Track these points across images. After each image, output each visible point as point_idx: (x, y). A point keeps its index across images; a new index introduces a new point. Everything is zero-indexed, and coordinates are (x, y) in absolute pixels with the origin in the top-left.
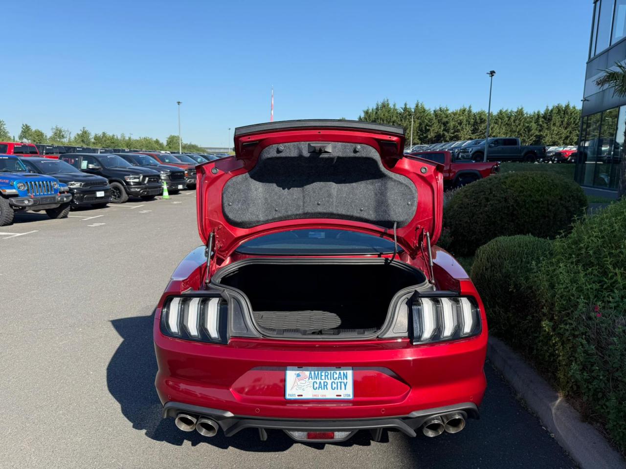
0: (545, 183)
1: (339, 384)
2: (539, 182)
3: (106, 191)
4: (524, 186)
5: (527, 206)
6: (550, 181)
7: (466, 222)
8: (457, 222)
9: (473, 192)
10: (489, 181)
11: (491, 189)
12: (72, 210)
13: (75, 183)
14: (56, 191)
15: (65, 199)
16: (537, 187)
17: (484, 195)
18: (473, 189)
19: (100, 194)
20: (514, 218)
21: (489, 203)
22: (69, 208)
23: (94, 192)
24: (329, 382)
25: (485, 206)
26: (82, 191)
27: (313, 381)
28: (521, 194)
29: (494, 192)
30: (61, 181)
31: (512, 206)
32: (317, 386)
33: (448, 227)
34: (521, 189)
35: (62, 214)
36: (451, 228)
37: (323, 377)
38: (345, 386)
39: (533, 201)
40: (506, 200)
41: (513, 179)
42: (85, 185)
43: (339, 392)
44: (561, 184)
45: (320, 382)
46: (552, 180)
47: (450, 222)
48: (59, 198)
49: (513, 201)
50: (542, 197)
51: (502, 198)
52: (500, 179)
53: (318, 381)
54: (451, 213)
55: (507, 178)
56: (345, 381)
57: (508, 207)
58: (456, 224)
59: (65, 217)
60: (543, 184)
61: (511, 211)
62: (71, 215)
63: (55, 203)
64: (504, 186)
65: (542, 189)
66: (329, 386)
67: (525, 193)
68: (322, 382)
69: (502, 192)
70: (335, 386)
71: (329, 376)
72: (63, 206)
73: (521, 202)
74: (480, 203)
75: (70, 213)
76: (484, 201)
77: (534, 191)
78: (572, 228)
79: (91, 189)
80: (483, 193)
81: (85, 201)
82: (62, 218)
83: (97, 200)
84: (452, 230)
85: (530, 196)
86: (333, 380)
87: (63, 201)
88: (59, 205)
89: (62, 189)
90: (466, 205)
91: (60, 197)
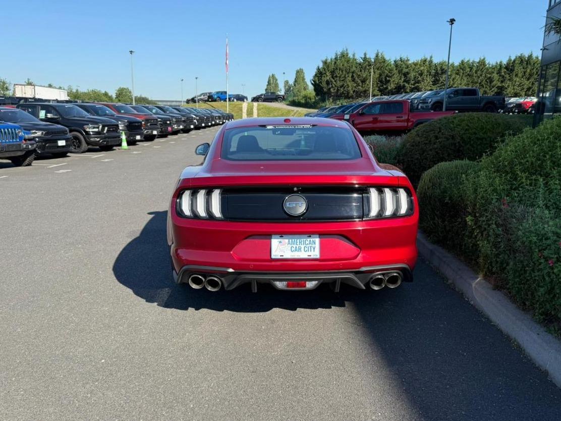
0: (489, 122)
1: (310, 248)
2: (483, 121)
3: (67, 140)
4: (469, 124)
5: (472, 142)
6: (494, 120)
7: (417, 159)
8: (409, 159)
9: (424, 131)
10: (439, 121)
11: (440, 128)
12: (35, 159)
13: (37, 132)
14: (21, 138)
15: (30, 147)
16: (481, 126)
17: (434, 133)
18: (424, 129)
19: (62, 143)
20: (460, 154)
21: (438, 141)
22: (33, 156)
23: (56, 141)
24: (303, 247)
25: (435, 144)
26: (43, 140)
27: (291, 246)
28: (467, 132)
29: (442, 131)
30: (25, 130)
31: (459, 142)
32: (294, 249)
33: (401, 164)
34: (467, 127)
35: (27, 162)
36: (403, 165)
37: (298, 243)
38: (314, 249)
39: (478, 139)
40: (453, 137)
41: (461, 119)
42: (46, 134)
43: (309, 253)
44: (503, 123)
45: (296, 247)
46: (495, 119)
47: (403, 159)
48: (25, 146)
49: (459, 138)
50: (485, 135)
51: (450, 136)
52: (449, 119)
53: (294, 246)
54: (404, 151)
55: (455, 118)
56: (314, 246)
57: (455, 144)
58: (408, 161)
59: (29, 165)
60: (487, 123)
61: (457, 147)
62: (35, 163)
63: (21, 151)
64: (452, 125)
65: (486, 128)
66: (302, 249)
67: (470, 131)
68: (297, 246)
69: (450, 131)
70: (307, 249)
71: (302, 243)
72: (29, 153)
73: (466, 139)
74: (430, 141)
75: (34, 162)
76: (433, 139)
77: (479, 129)
79: (52, 138)
80: (432, 132)
81: (46, 150)
82: (26, 166)
83: (59, 149)
84: (405, 166)
85: (475, 133)
86: (305, 245)
87: (29, 148)
88: (24, 153)
89: (27, 136)
90: (417, 143)
91: (25, 144)
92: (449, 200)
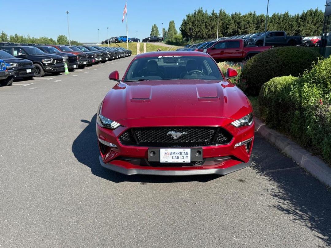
0: (300, 52)
2: (296, 51)
3: (32, 69)
4: (288, 54)
5: (289, 65)
6: (303, 51)
7: (255, 76)
8: (250, 76)
9: (259, 58)
10: (268, 52)
11: (269, 57)
12: (14, 81)
13: (13, 64)
14: (4, 68)
15: (10, 73)
16: (295, 54)
17: (265, 60)
18: (259, 57)
19: (29, 71)
20: (282, 72)
21: (268, 64)
22: (13, 80)
23: (25, 70)
25: (266, 66)
26: (17, 69)
28: (286, 58)
29: (271, 58)
30: (6, 63)
31: (281, 65)
33: (245, 80)
34: (286, 56)
35: (9, 83)
36: (246, 80)
39: (293, 63)
40: (277, 62)
41: (282, 51)
42: (19, 66)
44: (309, 52)
46: (304, 50)
47: (246, 77)
48: (7, 73)
49: (281, 62)
50: (298, 60)
51: (276, 61)
52: (274, 51)
54: (246, 71)
55: (278, 50)
57: (279, 67)
58: (250, 77)
59: (10, 85)
60: (298, 52)
61: (280, 69)
62: (14, 84)
63: (5, 76)
64: (277, 55)
65: (298, 56)
67: (288, 58)
69: (275, 58)
72: (10, 77)
73: (286, 63)
74: (263, 65)
75: (13, 83)
76: (265, 63)
77: (293, 56)
78: (312, 68)
79: (23, 68)
80: (265, 59)
81: (20, 76)
82: (9, 85)
83: (27, 75)
84: (247, 81)
85: (291, 59)
87: (10, 75)
88: (7, 77)
89: (8, 67)
90: (255, 66)
91: (7, 72)
92: (282, 101)
